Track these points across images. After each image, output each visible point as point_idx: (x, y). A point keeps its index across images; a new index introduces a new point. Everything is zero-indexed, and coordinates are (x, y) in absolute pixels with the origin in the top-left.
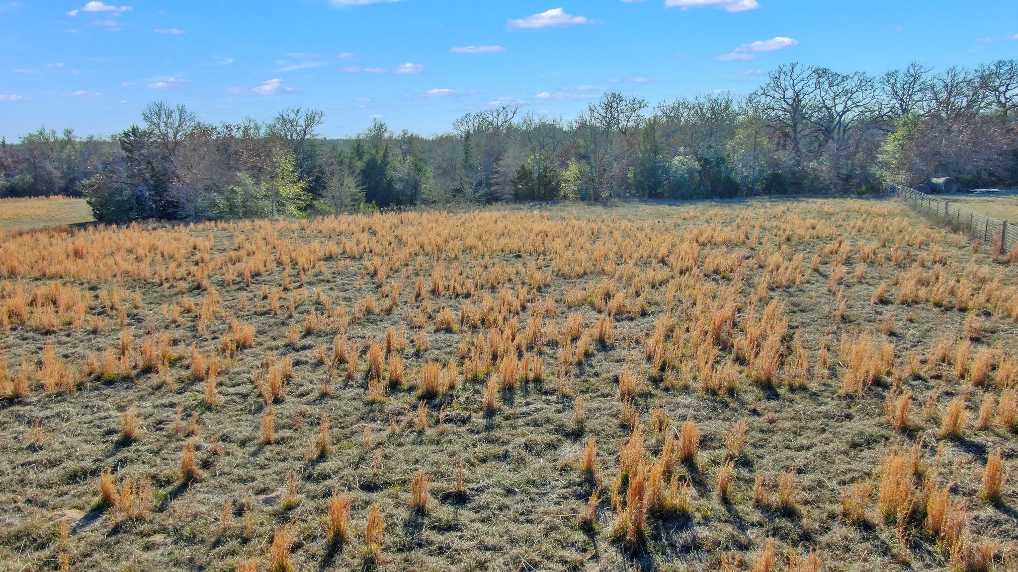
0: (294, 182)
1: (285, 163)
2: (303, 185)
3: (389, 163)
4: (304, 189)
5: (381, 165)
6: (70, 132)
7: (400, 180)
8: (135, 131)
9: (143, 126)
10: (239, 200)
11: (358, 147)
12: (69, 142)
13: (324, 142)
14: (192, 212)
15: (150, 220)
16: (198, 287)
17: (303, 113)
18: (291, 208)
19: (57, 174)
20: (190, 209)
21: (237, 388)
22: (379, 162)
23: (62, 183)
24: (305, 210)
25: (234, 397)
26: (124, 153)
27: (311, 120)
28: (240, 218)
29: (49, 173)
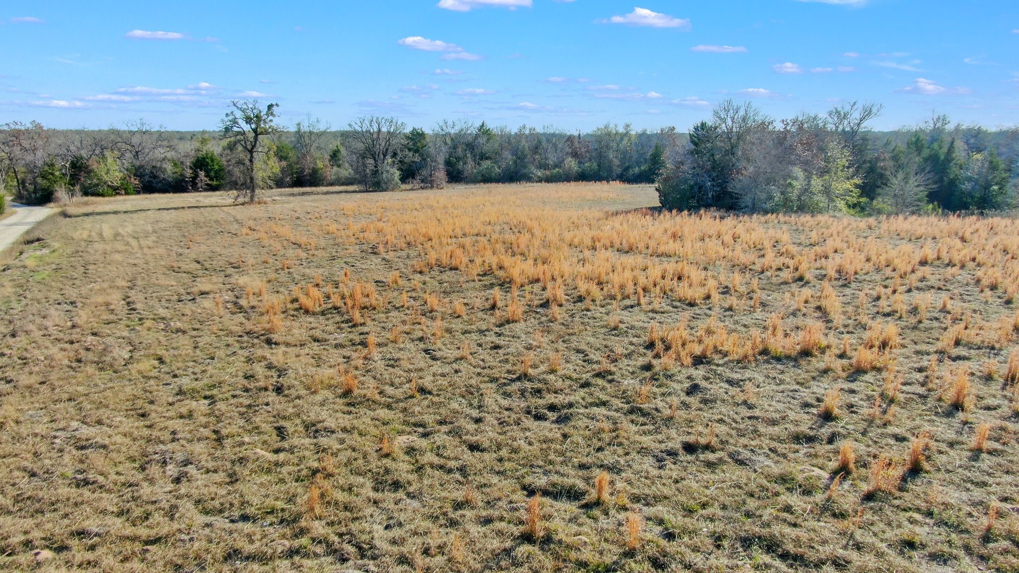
0: (848, 179)
1: (841, 157)
2: (857, 181)
3: (953, 159)
4: (857, 186)
5: (943, 161)
6: (628, 126)
7: (969, 179)
8: (703, 125)
9: (710, 121)
10: (794, 196)
11: (916, 142)
12: (627, 134)
13: (878, 136)
14: (750, 204)
15: (712, 209)
16: (801, 279)
17: (860, 105)
18: (841, 204)
19: (616, 162)
20: (747, 200)
21: (909, 387)
22: (942, 157)
23: (619, 171)
24: (853, 208)
25: (912, 396)
26: (693, 147)
27: (868, 113)
28: (792, 211)
29: (611, 161)
